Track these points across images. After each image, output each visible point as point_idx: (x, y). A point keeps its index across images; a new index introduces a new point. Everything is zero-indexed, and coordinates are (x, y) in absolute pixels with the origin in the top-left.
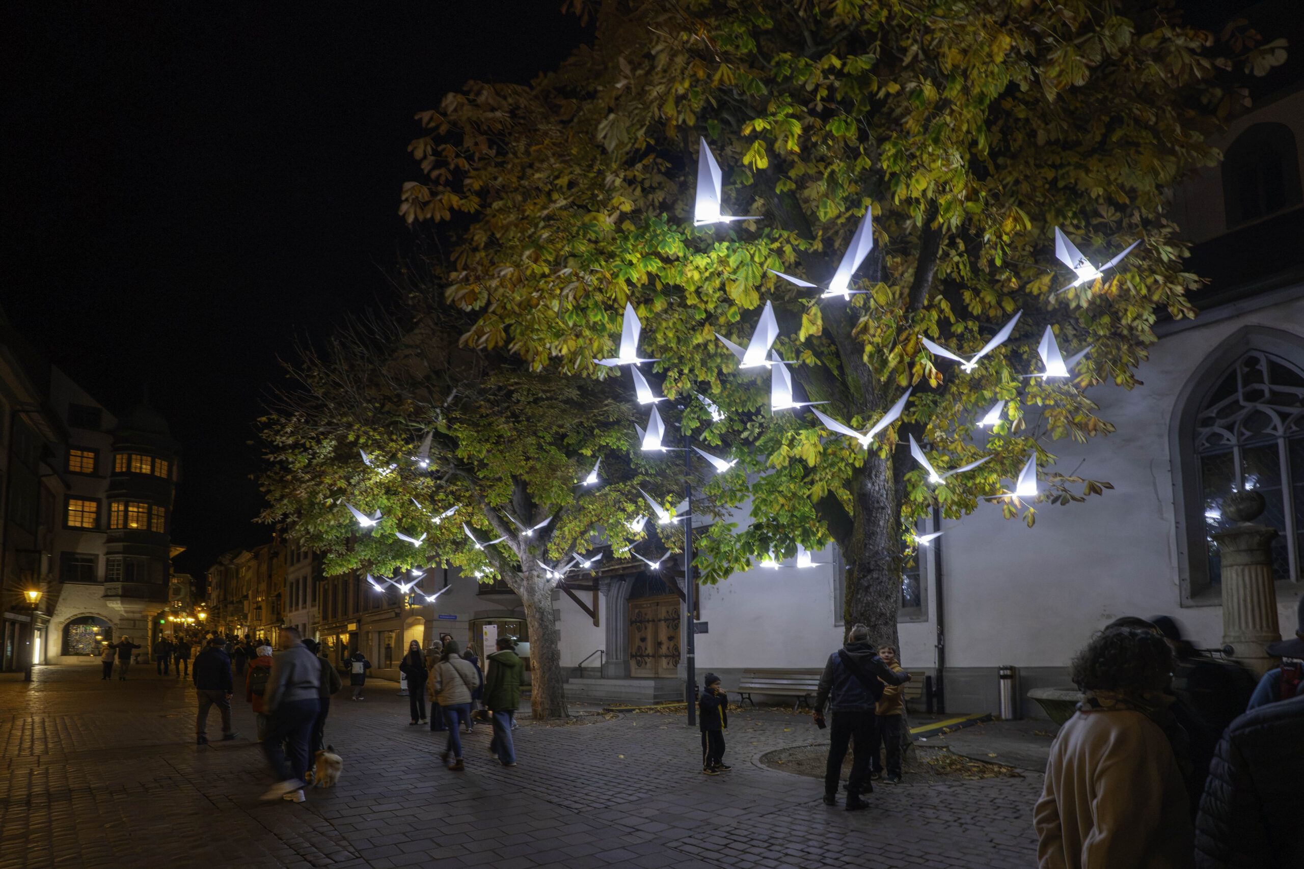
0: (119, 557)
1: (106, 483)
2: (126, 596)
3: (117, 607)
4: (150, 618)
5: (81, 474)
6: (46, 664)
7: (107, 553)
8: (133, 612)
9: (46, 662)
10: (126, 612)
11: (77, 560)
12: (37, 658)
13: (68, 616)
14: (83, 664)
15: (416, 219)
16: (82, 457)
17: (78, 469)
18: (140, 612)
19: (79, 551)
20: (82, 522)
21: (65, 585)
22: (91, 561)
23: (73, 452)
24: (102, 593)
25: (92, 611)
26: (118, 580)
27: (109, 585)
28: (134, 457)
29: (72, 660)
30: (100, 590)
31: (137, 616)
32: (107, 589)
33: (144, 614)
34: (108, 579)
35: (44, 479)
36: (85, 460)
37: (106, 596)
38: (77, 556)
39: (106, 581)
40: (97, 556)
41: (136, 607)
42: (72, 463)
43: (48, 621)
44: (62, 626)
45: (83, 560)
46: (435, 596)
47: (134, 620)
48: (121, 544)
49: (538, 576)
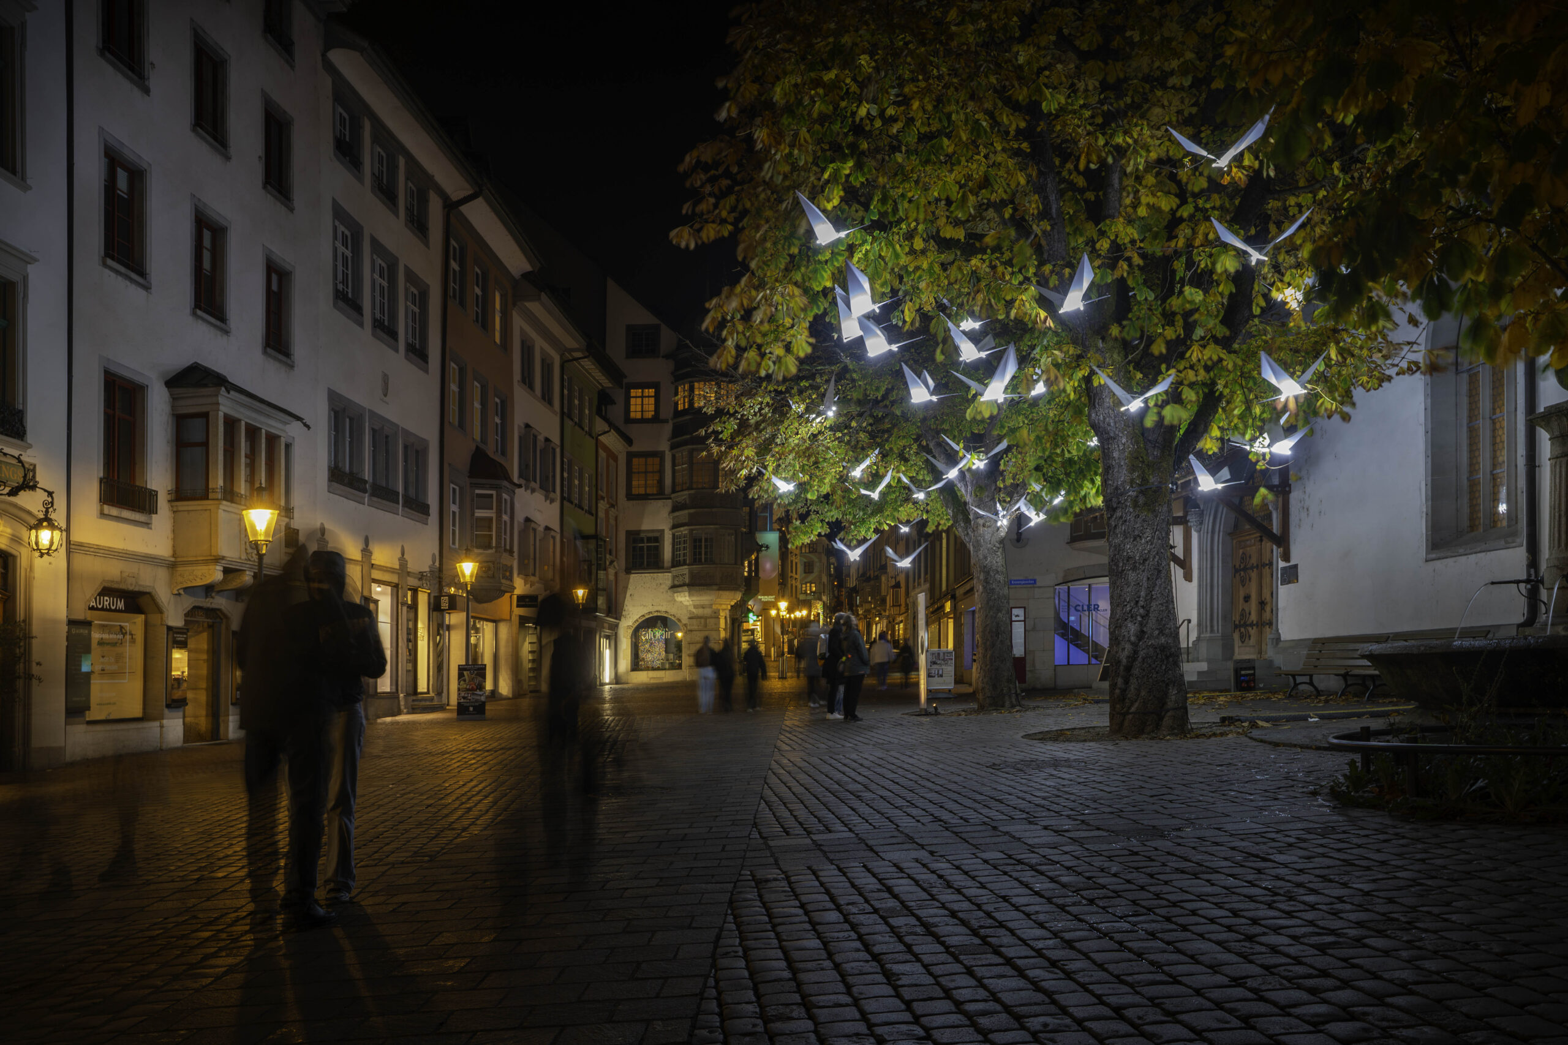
0: (684, 530)
1: (668, 428)
2: (696, 583)
3: (685, 602)
4: (722, 614)
5: (643, 421)
6: (617, 683)
7: (674, 527)
8: (703, 607)
9: (617, 679)
10: (695, 607)
11: (642, 541)
12: (607, 676)
13: (636, 617)
14: (652, 681)
15: (696, 244)
16: (642, 397)
17: (639, 416)
18: (711, 606)
19: (644, 527)
20: (646, 486)
21: (632, 576)
22: (656, 539)
23: (633, 392)
24: (669, 583)
25: (659, 608)
26: (685, 564)
27: (676, 571)
28: (696, 384)
29: (642, 678)
30: (666, 579)
31: (707, 612)
32: (674, 577)
33: (714, 607)
34: (676, 563)
35: (602, 438)
36: (646, 400)
37: (674, 587)
38: (642, 535)
39: (673, 566)
40: (663, 531)
41: (705, 598)
42: (632, 408)
43: (617, 626)
44: (630, 631)
45: (649, 540)
46: (910, 559)
47: (705, 618)
48: (686, 512)
49: (984, 526)
